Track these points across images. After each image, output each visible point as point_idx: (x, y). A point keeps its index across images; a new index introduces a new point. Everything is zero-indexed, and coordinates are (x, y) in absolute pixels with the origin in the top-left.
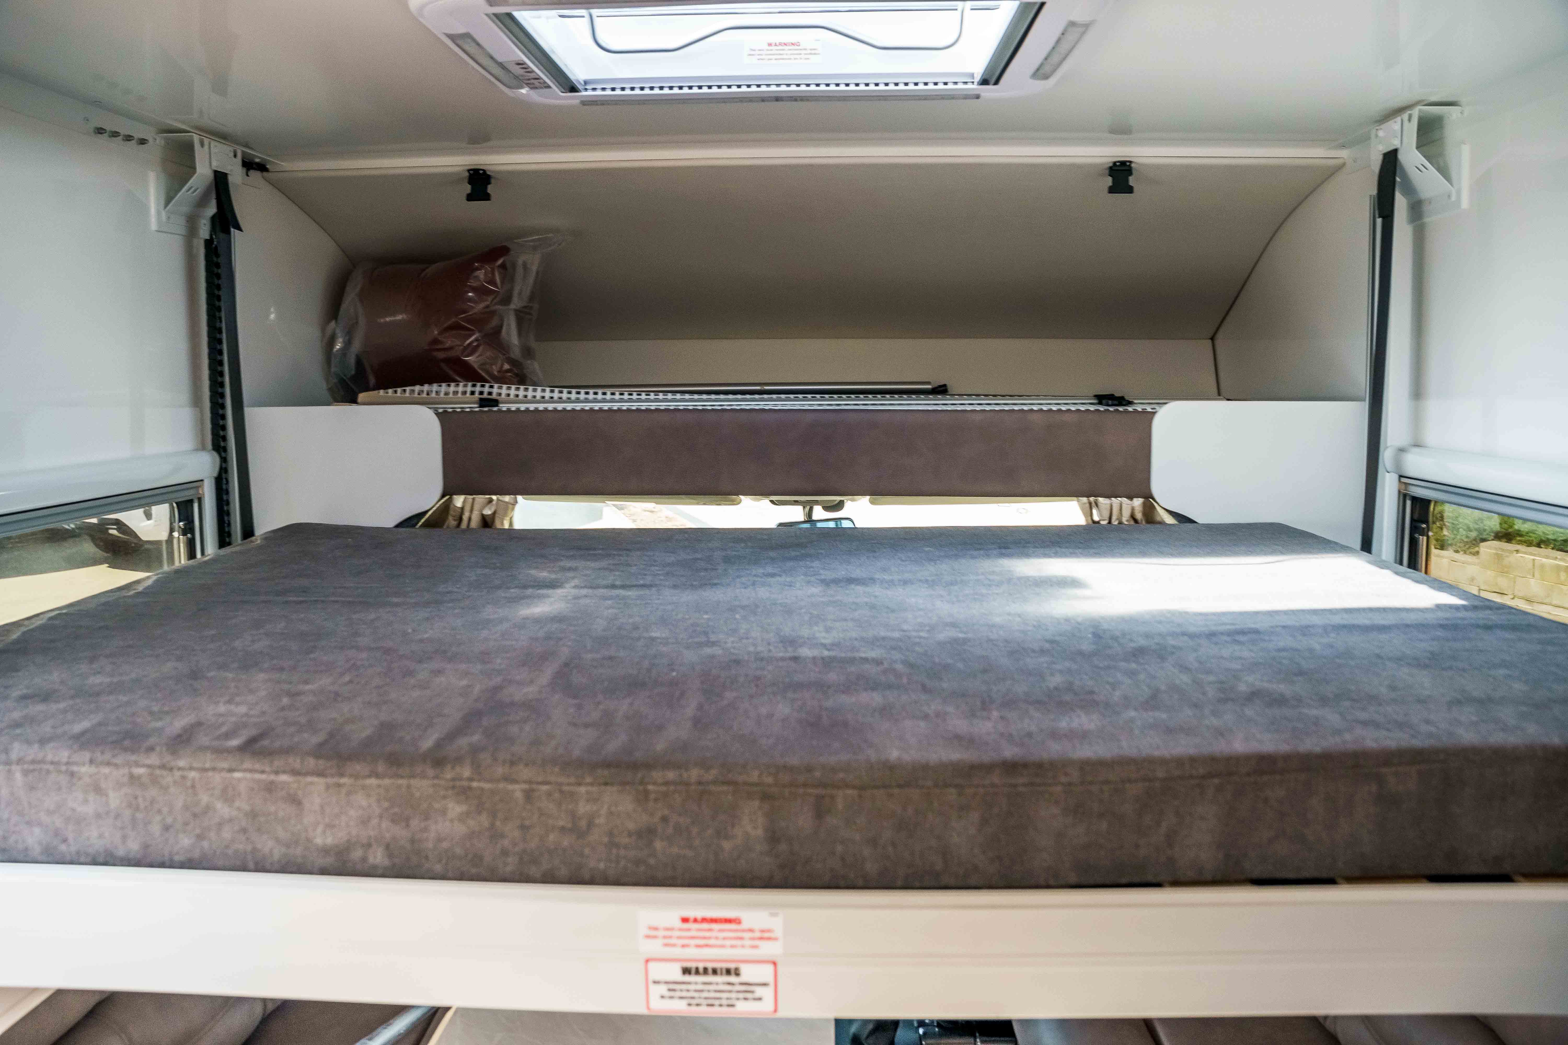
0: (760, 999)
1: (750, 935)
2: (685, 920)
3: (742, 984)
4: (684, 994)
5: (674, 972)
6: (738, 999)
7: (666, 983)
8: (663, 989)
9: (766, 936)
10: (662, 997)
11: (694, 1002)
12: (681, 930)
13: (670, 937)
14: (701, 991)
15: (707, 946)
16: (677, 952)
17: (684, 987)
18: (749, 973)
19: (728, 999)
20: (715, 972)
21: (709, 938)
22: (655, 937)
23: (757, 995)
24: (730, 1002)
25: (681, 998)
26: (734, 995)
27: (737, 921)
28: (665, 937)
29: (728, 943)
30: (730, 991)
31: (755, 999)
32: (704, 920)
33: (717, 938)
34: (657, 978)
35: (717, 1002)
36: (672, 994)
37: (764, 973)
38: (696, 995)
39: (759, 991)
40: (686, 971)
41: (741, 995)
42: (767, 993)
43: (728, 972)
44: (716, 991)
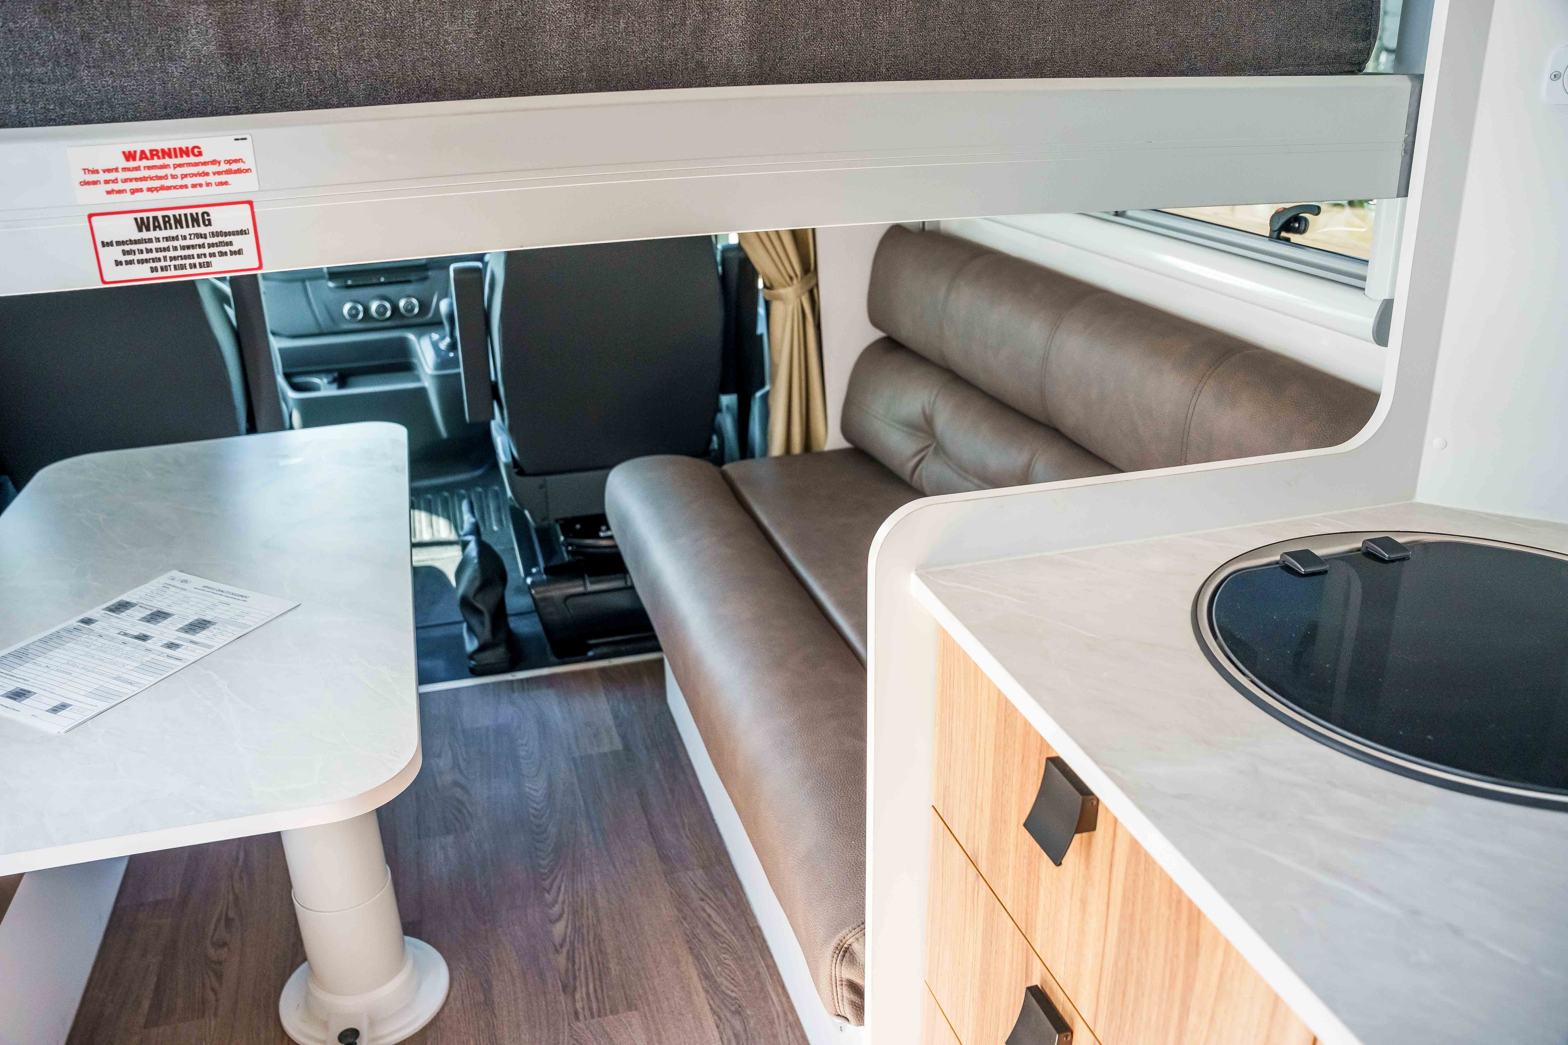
0: (239, 252)
1: (216, 168)
2: (129, 156)
3: (213, 235)
4: (145, 256)
5: (126, 228)
6: (212, 255)
7: (119, 243)
8: (116, 253)
9: (235, 167)
10: (118, 263)
11: (158, 265)
12: (125, 169)
13: (115, 181)
14: (167, 249)
15: (162, 188)
16: (127, 201)
17: (142, 246)
18: (222, 219)
19: (199, 256)
20: (178, 222)
21: (165, 177)
22: (95, 183)
23: (234, 248)
24: (203, 260)
25: (141, 262)
26: (207, 251)
27: (195, 151)
28: (107, 182)
29: (189, 181)
30: (202, 246)
31: (233, 253)
32: (154, 154)
33: (174, 177)
34: (107, 240)
35: (187, 262)
36: (129, 258)
37: (238, 217)
38: (161, 255)
39: (238, 242)
40: (142, 225)
41: (215, 250)
42: (245, 243)
43: (195, 220)
44: (183, 248)
